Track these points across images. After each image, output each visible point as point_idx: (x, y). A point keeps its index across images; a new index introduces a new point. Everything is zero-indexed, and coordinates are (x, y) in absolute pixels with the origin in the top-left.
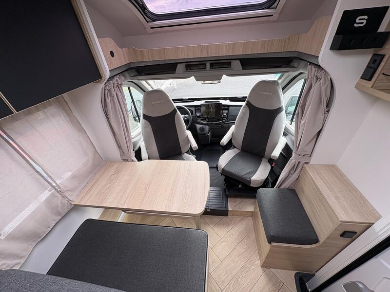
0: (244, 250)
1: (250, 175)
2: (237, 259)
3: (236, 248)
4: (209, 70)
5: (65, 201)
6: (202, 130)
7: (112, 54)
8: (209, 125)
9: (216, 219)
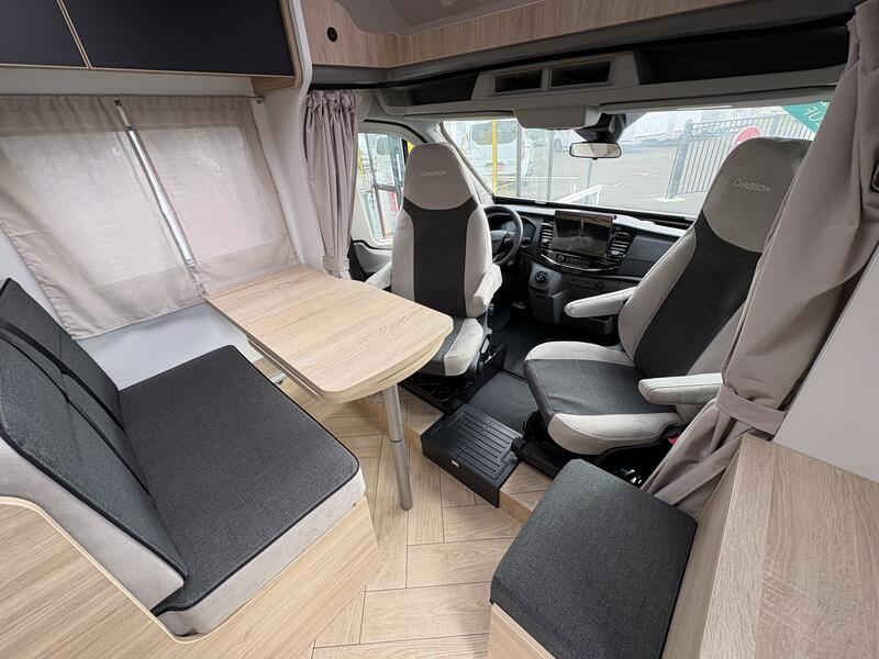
0: (476, 606)
1: (562, 406)
2: (444, 612)
3: (462, 587)
4: (549, 90)
5: (193, 286)
6: (543, 280)
7: (332, 34)
8: (563, 273)
9: (467, 495)
